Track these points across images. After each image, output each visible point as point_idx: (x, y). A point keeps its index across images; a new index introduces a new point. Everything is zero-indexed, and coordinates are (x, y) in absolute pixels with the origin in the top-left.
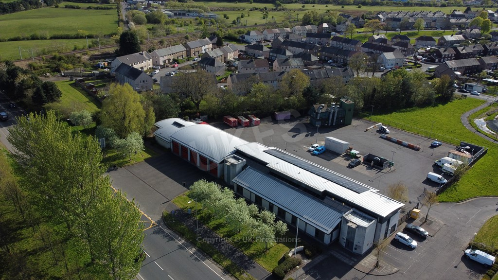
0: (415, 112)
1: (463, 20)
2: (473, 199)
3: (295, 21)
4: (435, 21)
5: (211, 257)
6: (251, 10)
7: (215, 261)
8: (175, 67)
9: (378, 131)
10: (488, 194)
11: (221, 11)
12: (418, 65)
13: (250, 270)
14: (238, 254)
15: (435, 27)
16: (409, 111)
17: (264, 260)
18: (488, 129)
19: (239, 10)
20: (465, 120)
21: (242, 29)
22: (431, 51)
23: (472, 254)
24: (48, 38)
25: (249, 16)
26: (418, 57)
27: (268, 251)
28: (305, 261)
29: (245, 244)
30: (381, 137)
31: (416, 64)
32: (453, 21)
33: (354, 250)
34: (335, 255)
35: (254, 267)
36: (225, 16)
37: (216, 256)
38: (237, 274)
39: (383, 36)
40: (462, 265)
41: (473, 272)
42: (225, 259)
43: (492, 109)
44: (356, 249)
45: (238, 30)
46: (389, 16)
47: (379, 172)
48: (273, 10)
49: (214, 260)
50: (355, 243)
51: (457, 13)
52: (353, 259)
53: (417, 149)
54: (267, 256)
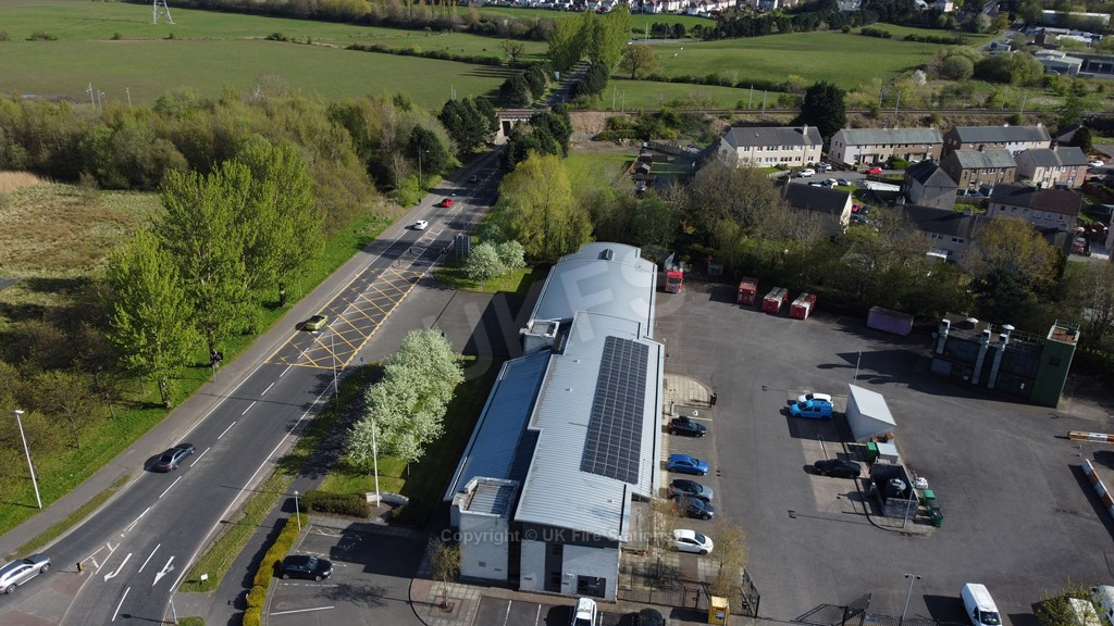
5: (306, 437)
7: (299, 443)
13: (305, 477)
17: (342, 480)
24: (735, 84)
28: (378, 520)
35: (314, 478)
38: (284, 471)
42: (312, 448)
49: (301, 441)
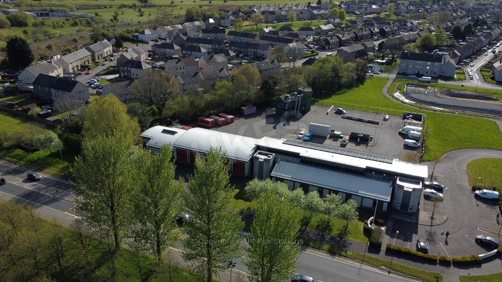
0: (348, 93)
1: (322, 12)
2: (445, 155)
3: (175, 17)
4: (302, 13)
5: (309, 246)
6: (120, 8)
7: (315, 248)
8: (88, 74)
9: (335, 113)
10: (451, 149)
11: (85, 9)
12: (315, 53)
13: (349, 247)
14: (328, 237)
15: (303, 19)
16: (343, 93)
17: (352, 236)
18: (409, 101)
19: (106, 7)
20: (388, 96)
21: (130, 28)
22: (315, 39)
23: (482, 194)
25: (123, 14)
26: (310, 45)
27: (348, 229)
28: (383, 228)
29: (325, 228)
30: (342, 118)
31: (313, 52)
32: (315, 12)
33: (409, 211)
34: (397, 218)
35: (351, 244)
36: (97, 15)
37: (311, 244)
38: (343, 253)
39: (271, 29)
40: (479, 203)
41: (490, 206)
42: (321, 244)
43: (397, 84)
44: (411, 209)
45: (125, 29)
46: (262, 9)
47: (367, 146)
48: (142, 6)
49: (313, 248)
50: (410, 204)
51: (312, 5)
52: (412, 217)
53: (377, 124)
54: (351, 232)
